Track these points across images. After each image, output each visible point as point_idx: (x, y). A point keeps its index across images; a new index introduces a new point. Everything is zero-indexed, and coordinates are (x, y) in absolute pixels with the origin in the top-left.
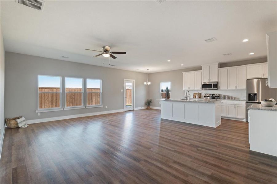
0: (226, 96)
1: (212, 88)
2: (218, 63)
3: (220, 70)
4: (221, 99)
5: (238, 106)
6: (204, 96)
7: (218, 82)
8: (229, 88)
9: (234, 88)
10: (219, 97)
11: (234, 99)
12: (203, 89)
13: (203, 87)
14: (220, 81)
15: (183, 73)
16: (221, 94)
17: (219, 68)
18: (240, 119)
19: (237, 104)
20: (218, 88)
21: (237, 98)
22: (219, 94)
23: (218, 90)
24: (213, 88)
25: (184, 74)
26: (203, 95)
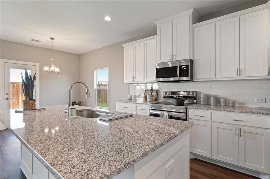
0: (212, 98)
1: (177, 77)
2: (191, 11)
3: (196, 30)
4: (200, 104)
5: (247, 129)
6: (164, 97)
7: (191, 61)
8: (219, 76)
9: (233, 75)
10: (195, 98)
11: (231, 104)
12: (161, 79)
13: (158, 76)
14: (196, 58)
15: (123, 45)
16: (200, 93)
17: (193, 23)
18: (256, 172)
19: (242, 123)
20: (191, 77)
21: (239, 103)
22: (196, 92)
23: (191, 81)
24: (180, 76)
25: (125, 48)
26: (162, 94)
